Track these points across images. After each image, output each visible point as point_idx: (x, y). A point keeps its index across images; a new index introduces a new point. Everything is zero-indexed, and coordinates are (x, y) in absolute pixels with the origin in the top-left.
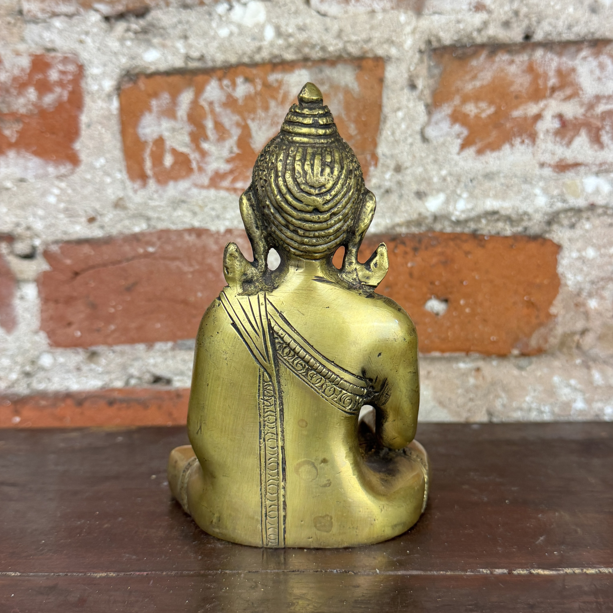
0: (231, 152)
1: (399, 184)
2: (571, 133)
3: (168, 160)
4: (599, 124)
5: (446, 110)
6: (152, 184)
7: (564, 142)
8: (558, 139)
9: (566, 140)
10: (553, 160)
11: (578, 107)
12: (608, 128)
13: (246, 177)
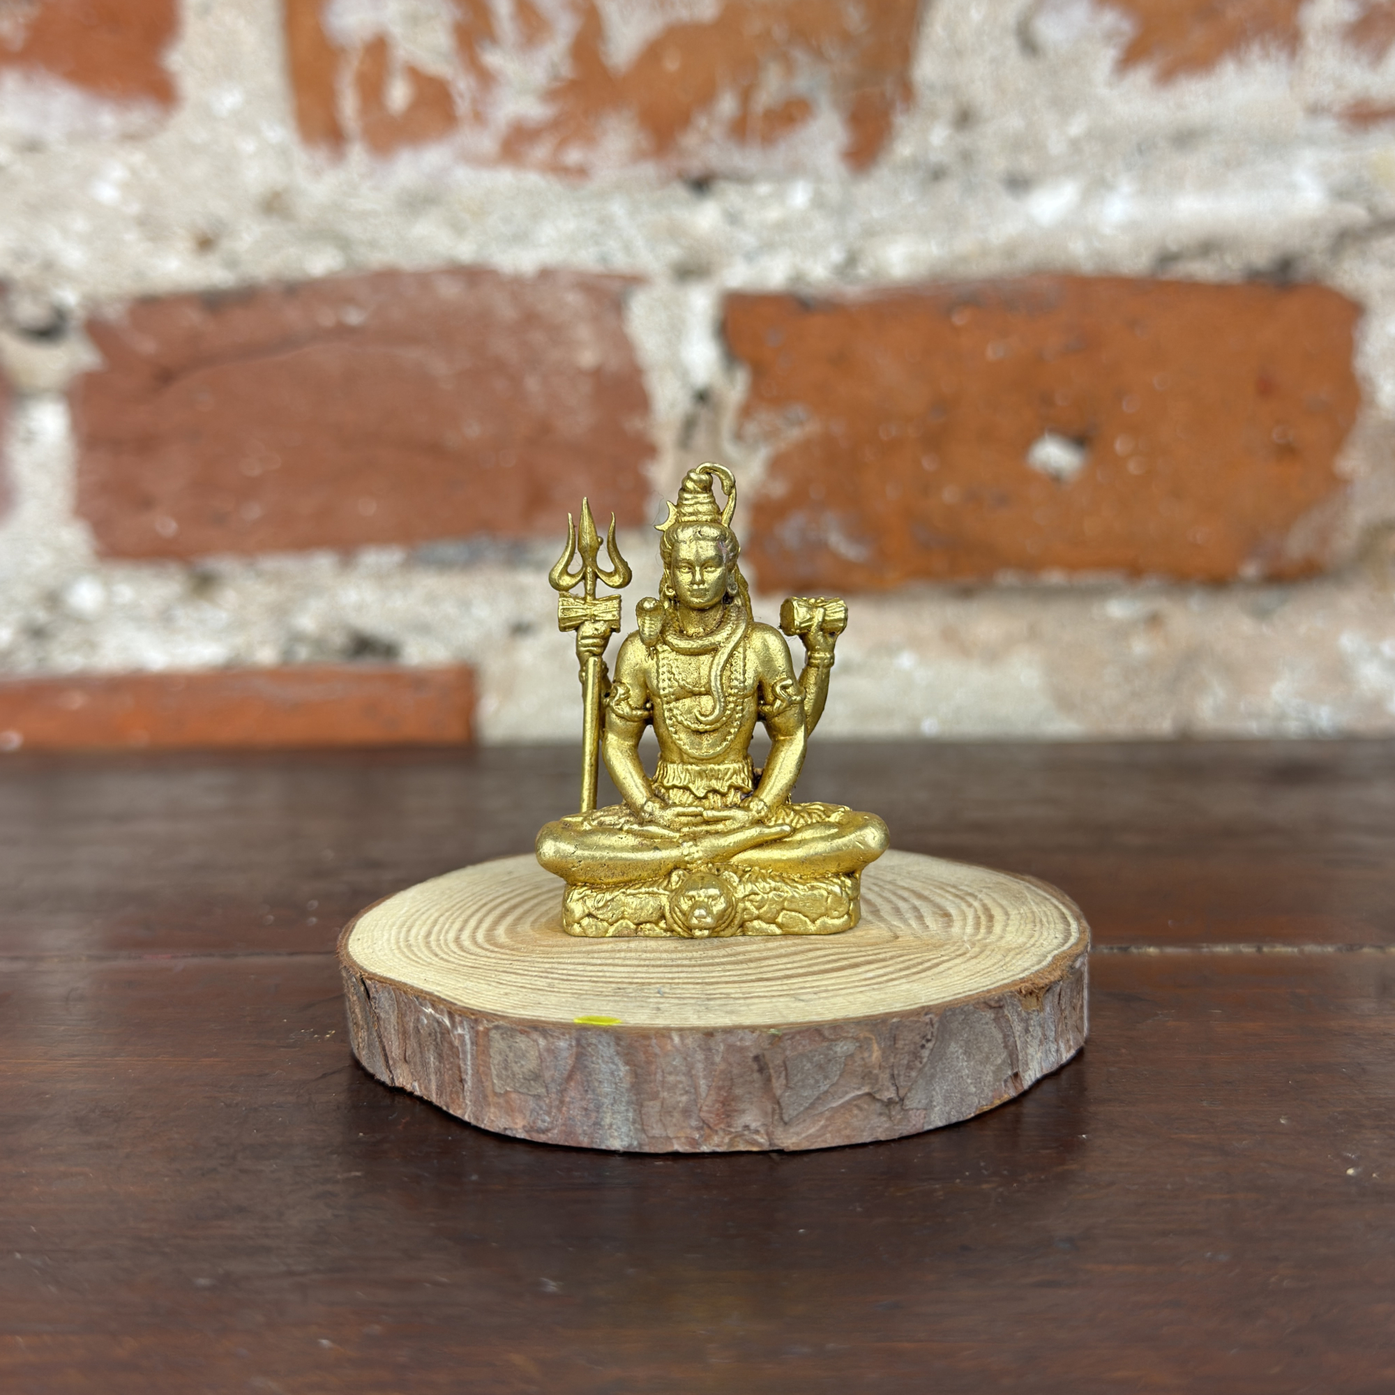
0: (555, 76)
1: (967, 157)
2: (1382, 37)
3: (399, 94)
6: (357, 153)
7: (1365, 57)
8: (1351, 49)
10: (1339, 100)
13: (589, 140)
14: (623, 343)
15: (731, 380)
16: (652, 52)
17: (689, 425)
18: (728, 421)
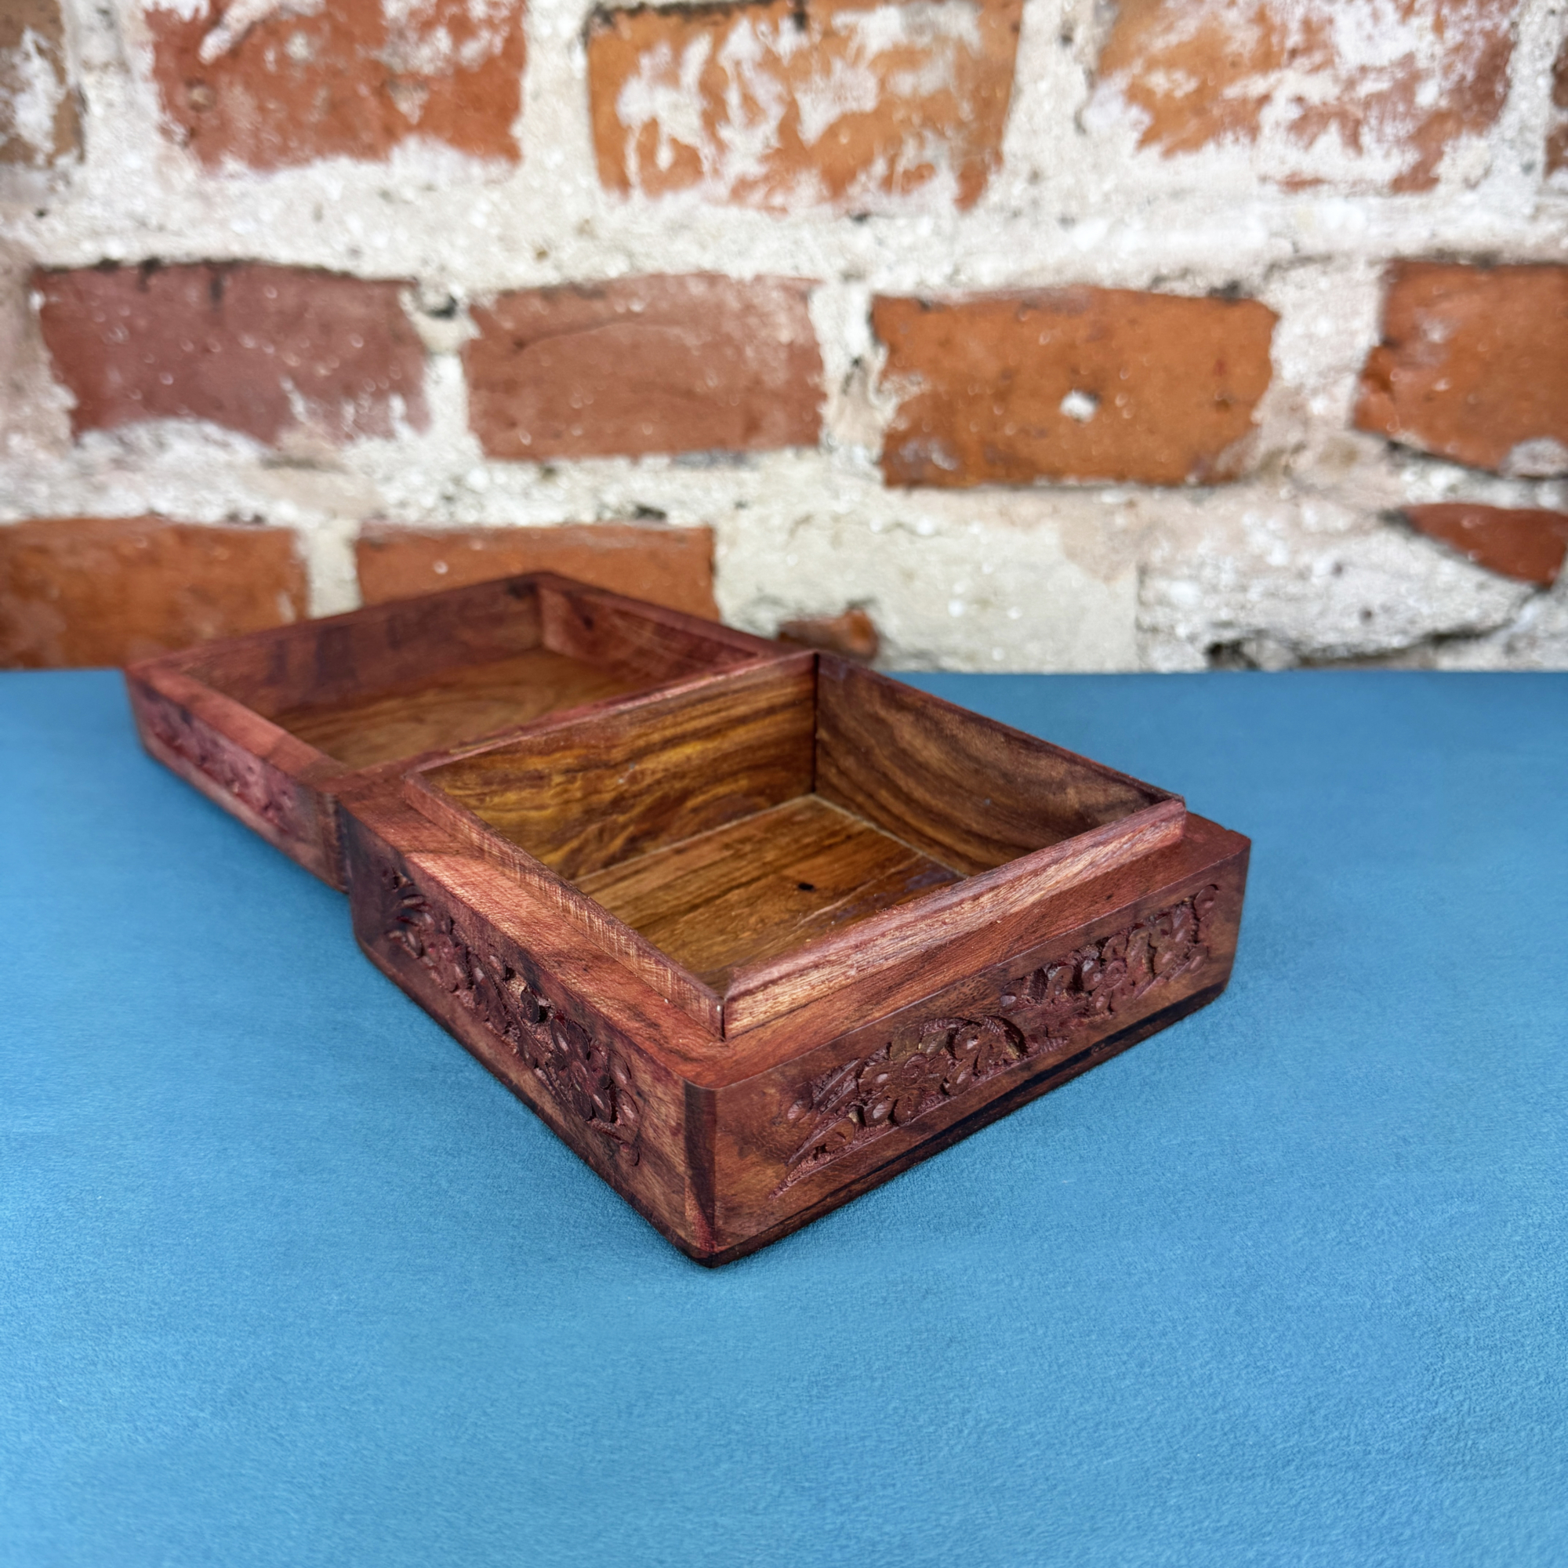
0: (768, 146)
1: (1035, 203)
2: (1315, 129)
3: (665, 157)
4: (1360, 114)
5: (1119, 81)
6: (637, 195)
7: (1301, 144)
8: (1292, 137)
9: (1306, 139)
10: (1281, 172)
11: (1330, 84)
12: (1373, 122)
13: (789, 189)
14: (807, 325)
15: (876, 353)
16: (832, 131)
17: (848, 379)
18: (873, 380)
